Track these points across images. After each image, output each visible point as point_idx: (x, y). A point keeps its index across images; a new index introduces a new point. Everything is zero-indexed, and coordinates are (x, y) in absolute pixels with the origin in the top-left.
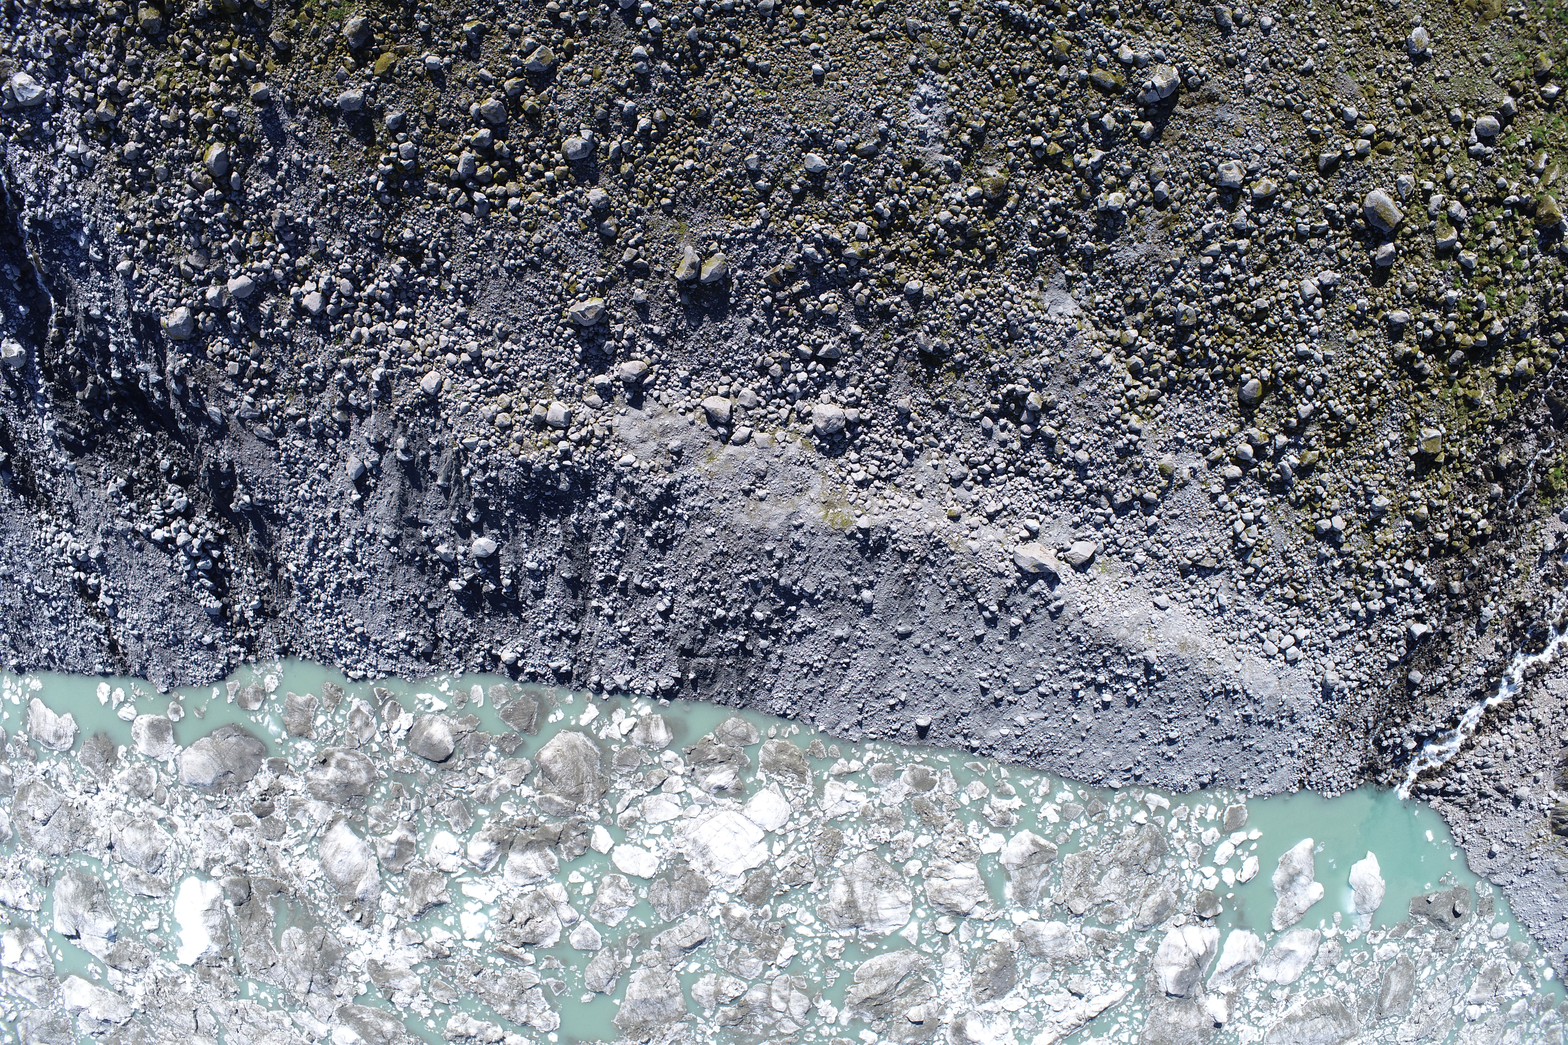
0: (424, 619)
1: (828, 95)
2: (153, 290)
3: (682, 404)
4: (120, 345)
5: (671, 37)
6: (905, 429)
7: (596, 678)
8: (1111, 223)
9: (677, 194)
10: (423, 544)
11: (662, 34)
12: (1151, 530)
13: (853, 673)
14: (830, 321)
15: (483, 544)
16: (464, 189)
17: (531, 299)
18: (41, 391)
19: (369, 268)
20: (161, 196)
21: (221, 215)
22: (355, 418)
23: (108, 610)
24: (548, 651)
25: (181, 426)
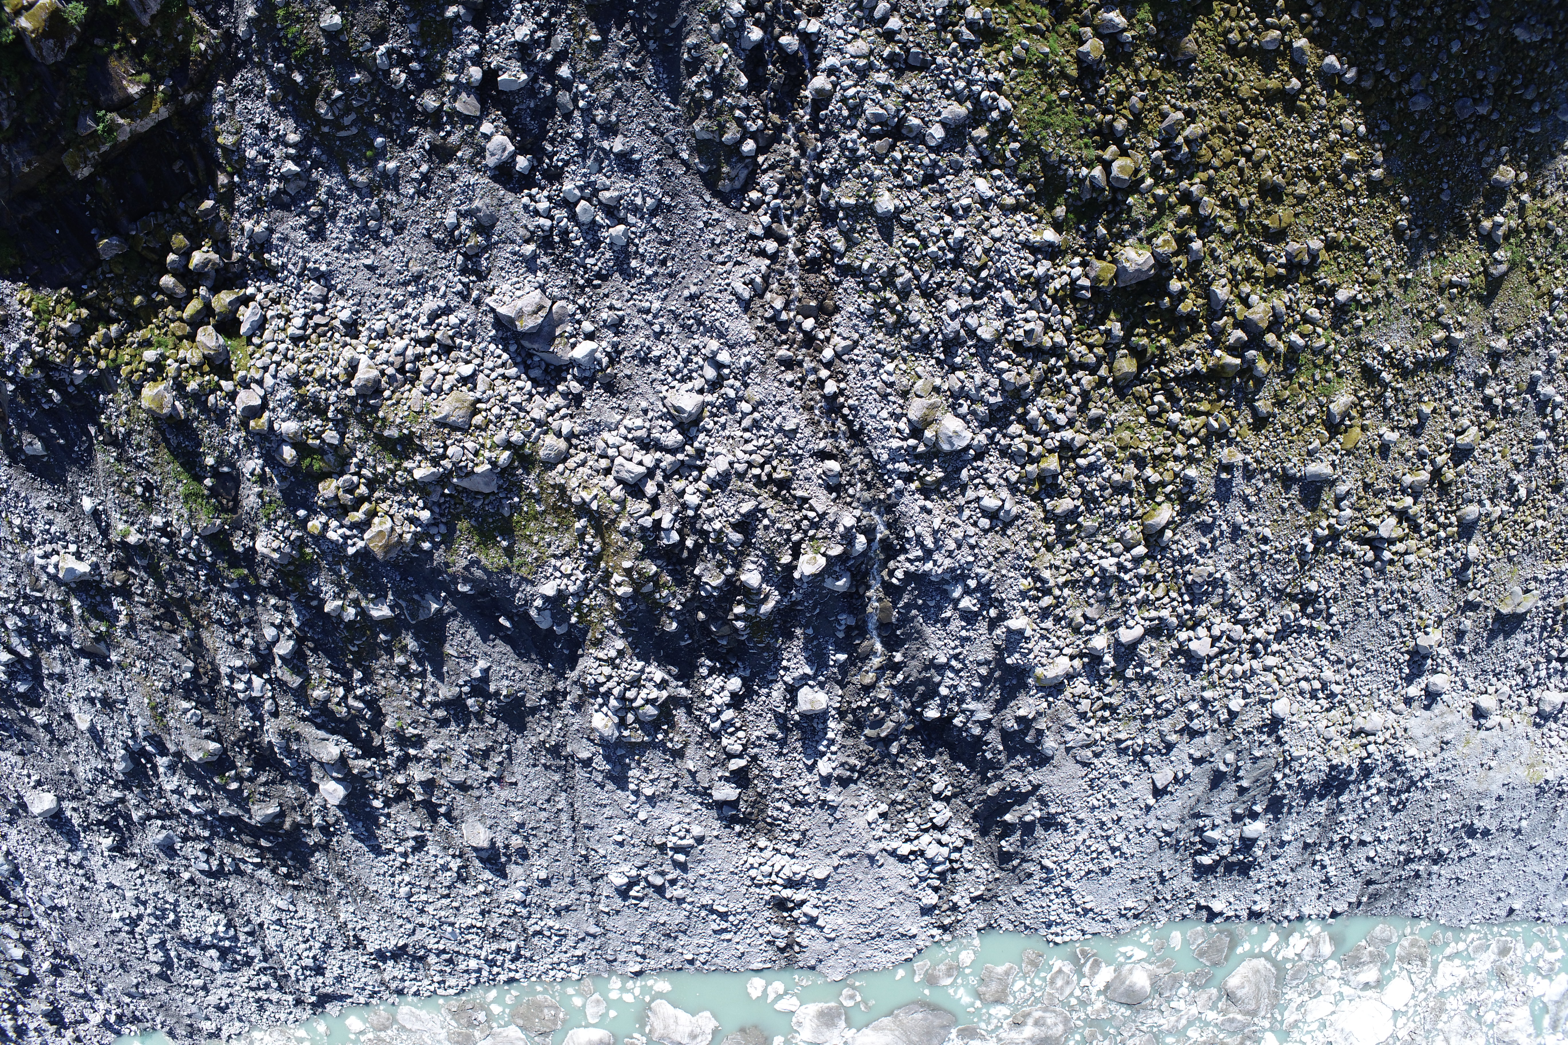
2: (1038, 643)
3: (1461, 703)
4: (953, 687)
9: (1522, 546)
10: (1193, 832)
15: (1254, 828)
16: (1373, 549)
17: (1388, 635)
18: (831, 735)
19: (1263, 614)
20: (1082, 553)
21: (1142, 571)
22: (1186, 738)
23: (803, 919)
24: (1257, 898)
25: (989, 755)
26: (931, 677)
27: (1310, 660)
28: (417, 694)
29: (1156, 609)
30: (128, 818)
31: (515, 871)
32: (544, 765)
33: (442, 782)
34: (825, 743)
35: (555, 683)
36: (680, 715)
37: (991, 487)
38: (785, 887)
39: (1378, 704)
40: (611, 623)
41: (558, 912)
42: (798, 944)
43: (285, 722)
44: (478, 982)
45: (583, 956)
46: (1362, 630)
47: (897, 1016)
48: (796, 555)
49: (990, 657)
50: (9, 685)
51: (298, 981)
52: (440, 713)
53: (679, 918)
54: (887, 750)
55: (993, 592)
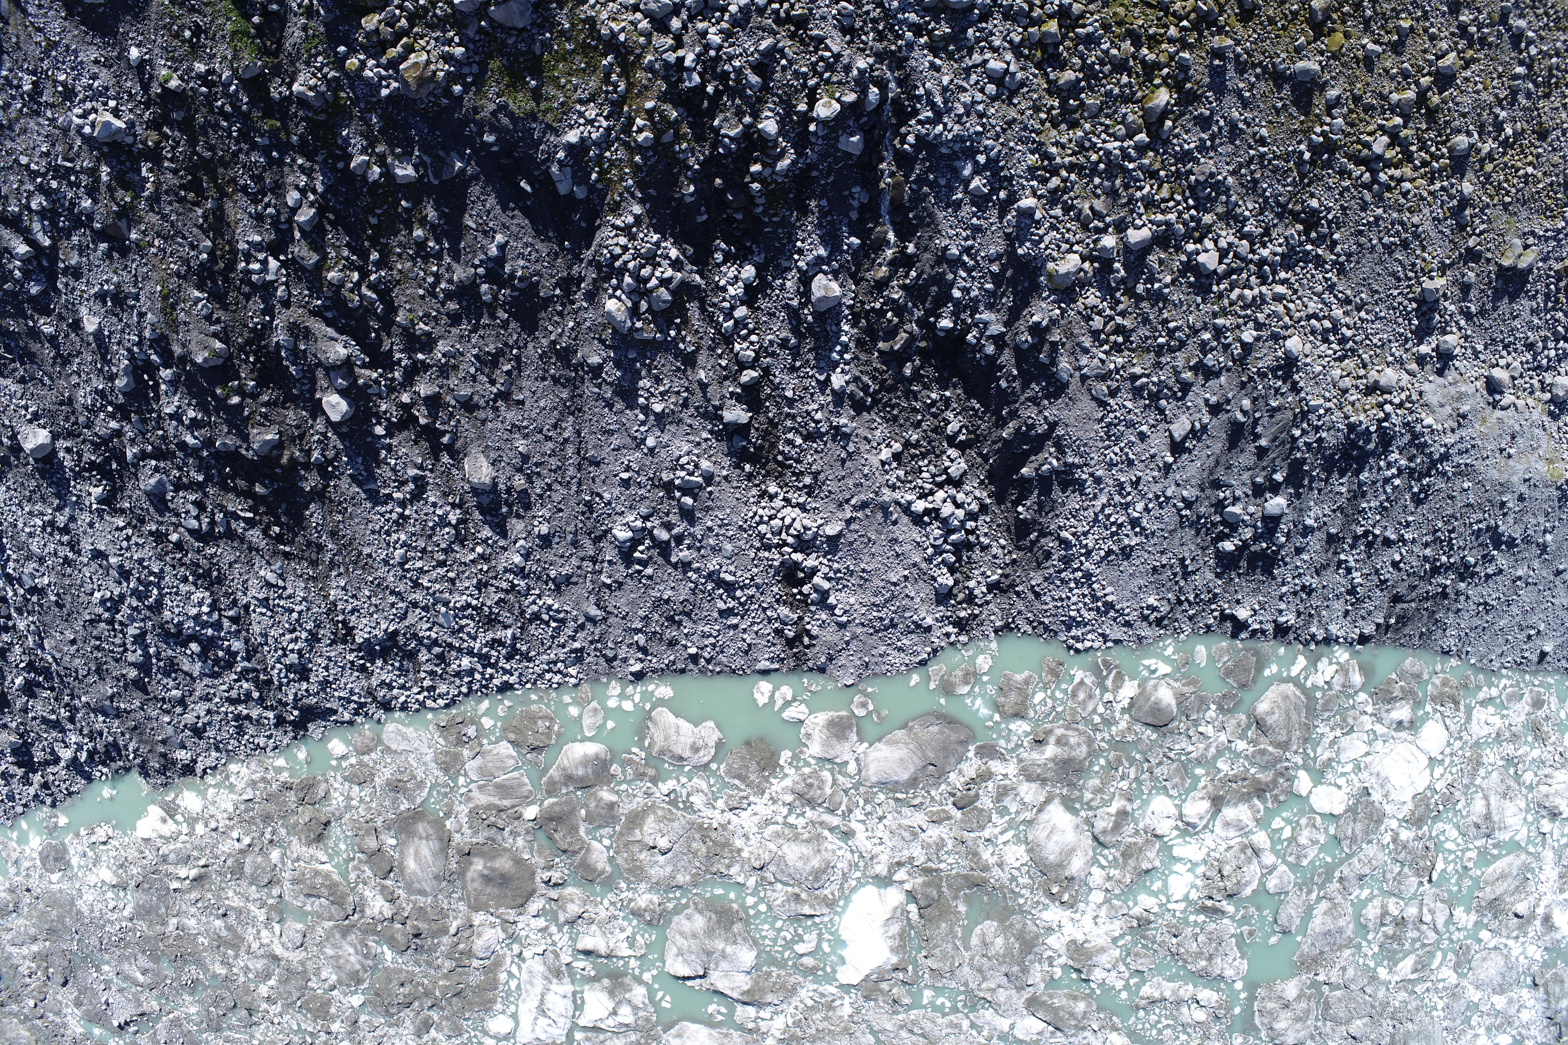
0: (1177, 583)
2: (1048, 233)
3: (1473, 373)
4: (966, 290)
7: (1313, 630)
9: (1516, 194)
10: (1214, 506)
13: (1514, 609)
15: (1275, 504)
16: (1369, 169)
17: (1393, 275)
18: (844, 339)
19: (1267, 232)
20: (1086, 134)
21: (1146, 163)
22: (1201, 379)
23: (814, 596)
24: (1283, 606)
25: (1003, 384)
26: (944, 274)
27: (1319, 295)
28: (430, 280)
29: (1163, 212)
30: (120, 457)
31: (516, 526)
32: (553, 377)
33: (448, 398)
34: (838, 348)
35: (570, 268)
36: (693, 309)
37: (996, 50)
38: (795, 551)
39: (1390, 359)
40: (630, 182)
41: (558, 589)
42: (808, 633)
43: (295, 313)
44: (470, 688)
45: (581, 650)
46: (1367, 266)
47: (911, 729)
48: (811, 105)
49: (1001, 249)
50: (22, 286)
51: (281, 685)
52: (453, 306)
53: (684, 592)
54: (900, 372)
55: (1002, 168)
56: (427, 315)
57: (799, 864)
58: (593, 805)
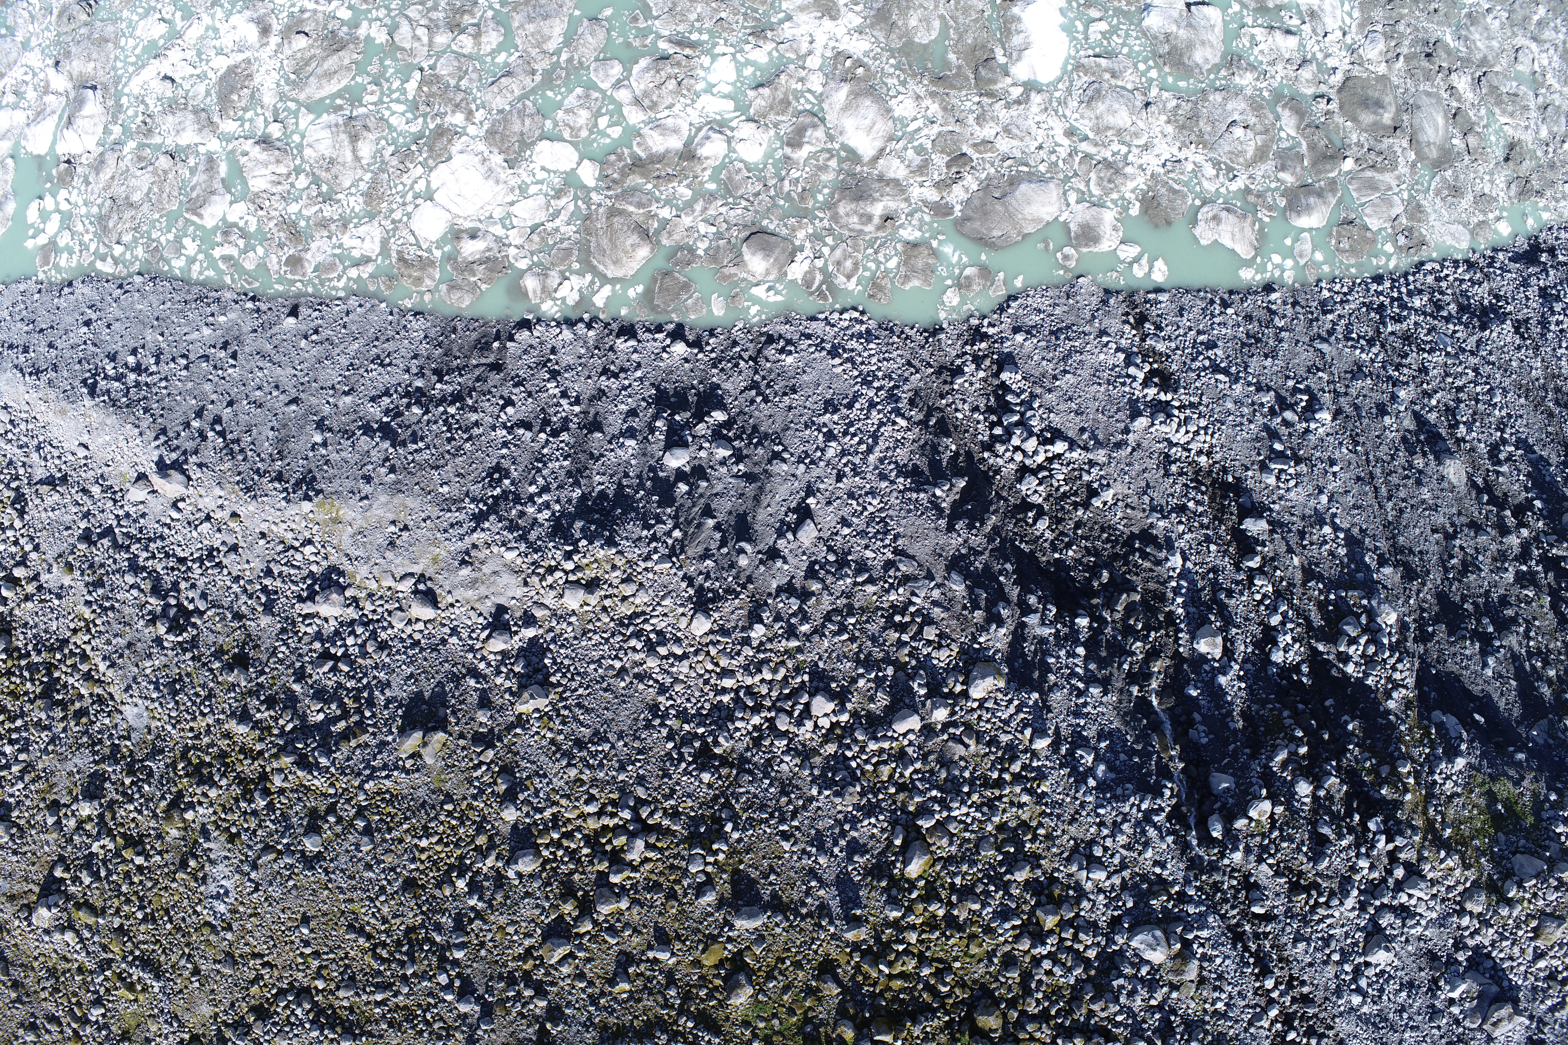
0: (764, 378)
1: (298, 905)
2: (1011, 716)
3: (457, 612)
4: (1072, 654)
5: (429, 965)
6: (268, 597)
7: (591, 333)
8: (92, 788)
9: (438, 814)
10: (747, 456)
11: (438, 968)
12: (87, 515)
13: (344, 361)
14: (320, 694)
15: (677, 460)
16: (644, 822)
17: (588, 711)
18: (1179, 601)
20: (989, 820)
21: (918, 799)
22: (798, 583)
23: (1138, 361)
25: (1008, 566)
26: (1100, 668)
27: (677, 681)
28: (1532, 634)
29: (883, 751)
31: (1409, 423)
32: (1415, 555)
33: (1493, 533)
34: (1182, 592)
36: (1318, 621)
37: (1100, 890)
38: (1168, 405)
39: (573, 620)
40: (1402, 728)
42: (1132, 327)
45: (1325, 313)
46: (624, 717)
47: (1019, 233)
48: (1272, 813)
49: (1052, 697)
52: (1509, 612)
53: (1254, 364)
54: (1111, 573)
55: (1069, 776)
56: (1528, 603)
57: (1116, 106)
58: (1298, 169)
